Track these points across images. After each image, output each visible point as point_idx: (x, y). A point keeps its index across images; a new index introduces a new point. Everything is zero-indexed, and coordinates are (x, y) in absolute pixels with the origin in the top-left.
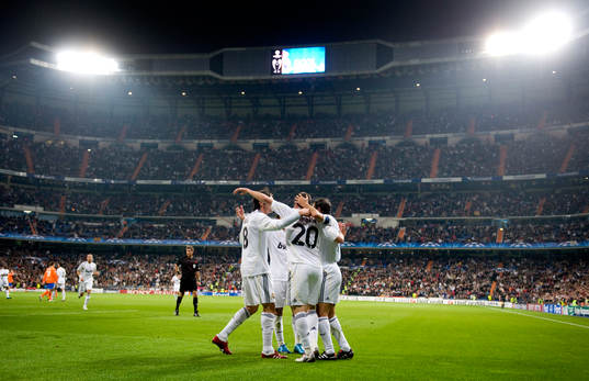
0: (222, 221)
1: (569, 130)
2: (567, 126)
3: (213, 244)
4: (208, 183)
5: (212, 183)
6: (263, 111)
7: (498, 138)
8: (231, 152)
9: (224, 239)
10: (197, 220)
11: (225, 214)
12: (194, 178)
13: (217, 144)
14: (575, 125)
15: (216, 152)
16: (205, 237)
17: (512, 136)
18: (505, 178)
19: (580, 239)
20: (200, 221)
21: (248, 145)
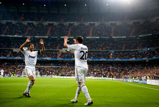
0: (15, 50)
1: (133, 22)
2: (133, 21)
3: (12, 58)
4: (10, 36)
5: (11, 36)
6: (31, 11)
7: (111, 24)
8: (18, 25)
9: (16, 56)
10: (6, 50)
11: (16, 47)
12: (5, 34)
13: (14, 22)
14: (135, 21)
15: (13, 25)
16: (8, 55)
17: (116, 23)
18: (113, 37)
19: (136, 57)
20: (7, 50)
21: (25, 23)
